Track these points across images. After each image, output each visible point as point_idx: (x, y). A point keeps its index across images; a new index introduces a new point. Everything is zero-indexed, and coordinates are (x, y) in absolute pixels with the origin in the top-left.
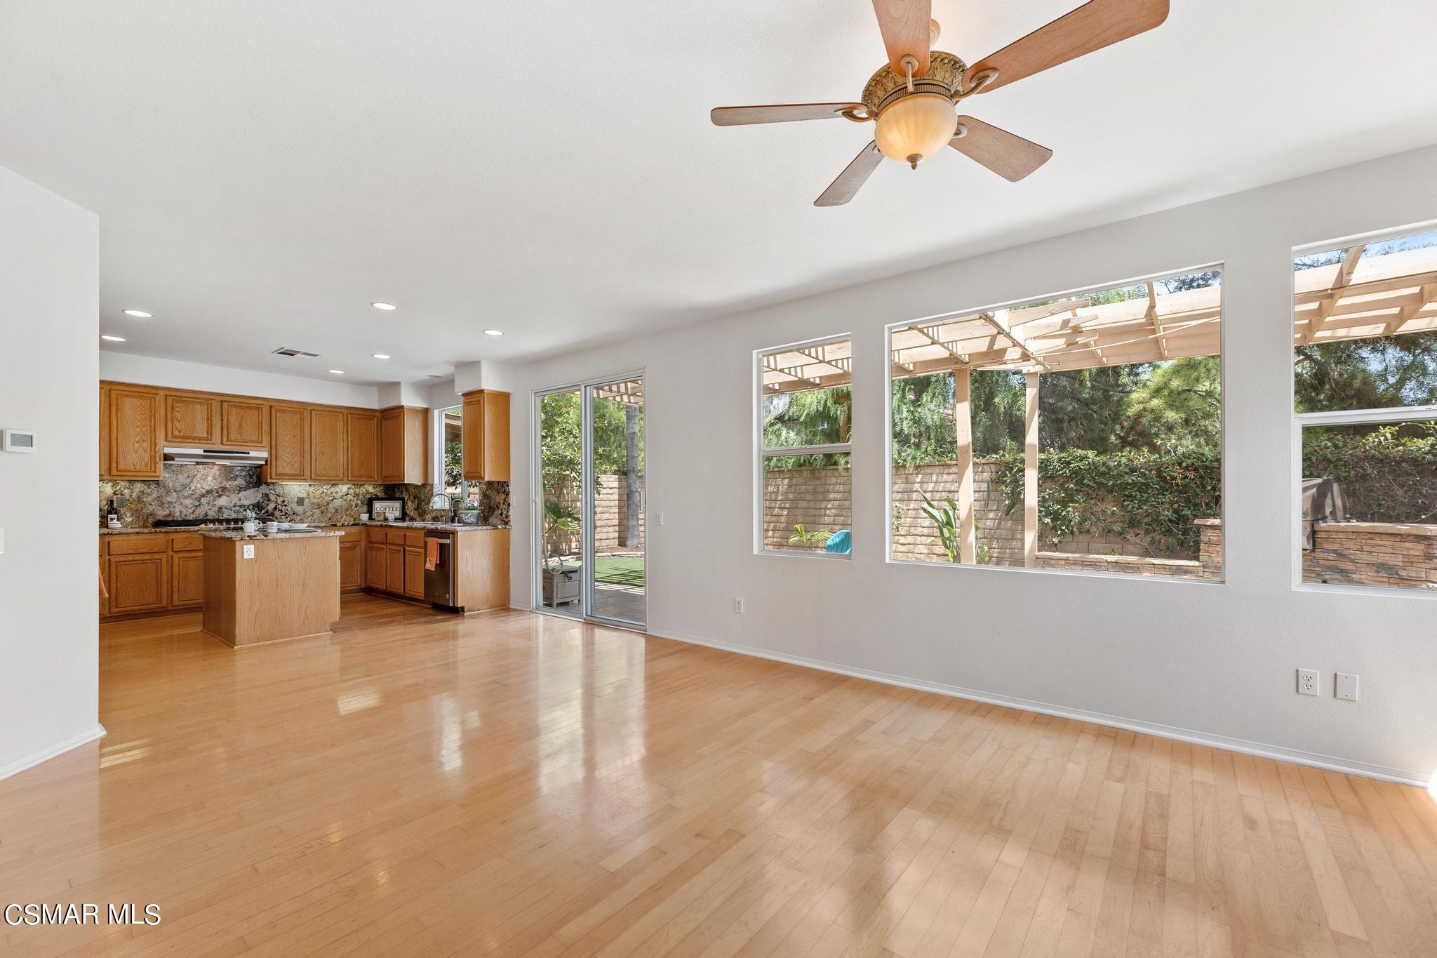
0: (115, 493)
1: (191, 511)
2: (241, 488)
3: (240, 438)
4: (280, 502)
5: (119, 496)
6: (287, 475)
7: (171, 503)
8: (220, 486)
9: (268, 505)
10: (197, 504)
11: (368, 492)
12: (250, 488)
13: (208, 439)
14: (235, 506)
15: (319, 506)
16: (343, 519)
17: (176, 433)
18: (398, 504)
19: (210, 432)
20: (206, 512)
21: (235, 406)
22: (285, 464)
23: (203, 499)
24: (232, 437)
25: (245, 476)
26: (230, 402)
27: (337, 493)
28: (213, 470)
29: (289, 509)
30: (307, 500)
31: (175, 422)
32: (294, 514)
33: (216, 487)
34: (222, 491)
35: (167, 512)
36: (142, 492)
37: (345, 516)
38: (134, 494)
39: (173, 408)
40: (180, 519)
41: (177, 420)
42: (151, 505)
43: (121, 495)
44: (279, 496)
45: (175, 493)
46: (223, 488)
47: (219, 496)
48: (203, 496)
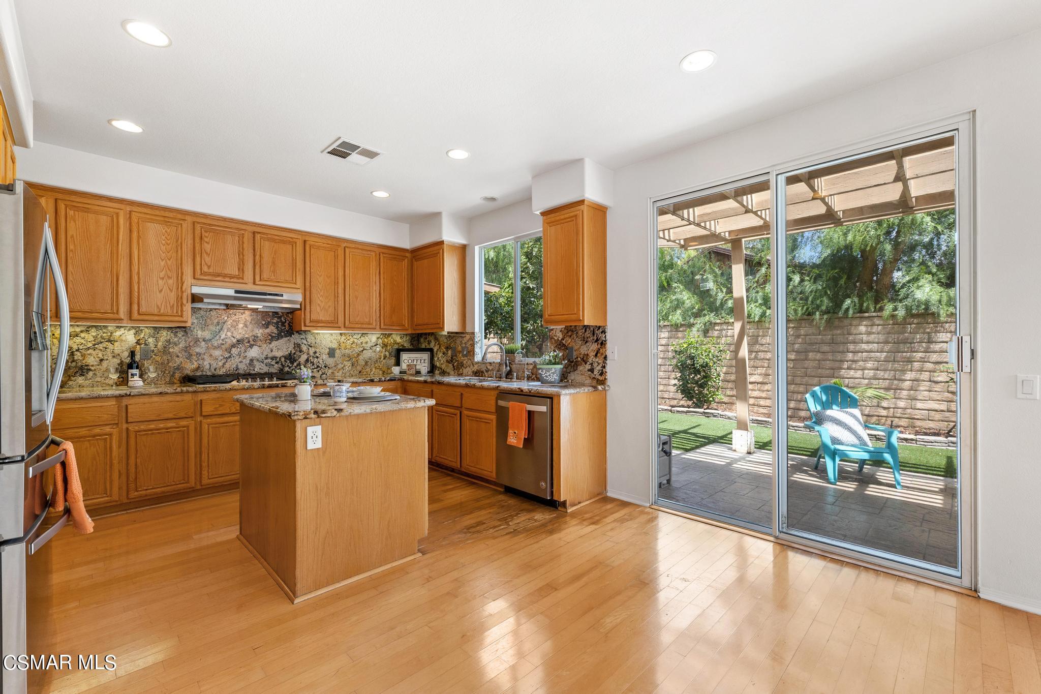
0: (138, 343)
1: (221, 364)
2: (272, 337)
3: (273, 277)
4: (311, 353)
5: (143, 346)
6: (321, 322)
7: (200, 354)
8: (251, 334)
9: (300, 357)
10: (227, 355)
11: (395, 343)
12: (282, 337)
13: (240, 277)
14: (266, 358)
15: (350, 358)
16: (372, 373)
17: (205, 269)
18: (426, 356)
19: (241, 269)
20: (237, 366)
21: (269, 240)
22: (320, 309)
23: (233, 350)
24: (265, 276)
25: (277, 323)
26: (264, 233)
27: (367, 343)
28: (244, 315)
29: (321, 361)
30: (338, 351)
31: (204, 255)
32: (325, 367)
33: (247, 336)
34: (252, 342)
35: (195, 365)
36: (169, 341)
37: (374, 369)
38: (160, 344)
39: (201, 238)
40: (209, 373)
41: (207, 253)
42: (178, 356)
43: (146, 344)
44: (311, 347)
45: (203, 343)
46: (255, 337)
47: (250, 347)
48: (233, 346)
